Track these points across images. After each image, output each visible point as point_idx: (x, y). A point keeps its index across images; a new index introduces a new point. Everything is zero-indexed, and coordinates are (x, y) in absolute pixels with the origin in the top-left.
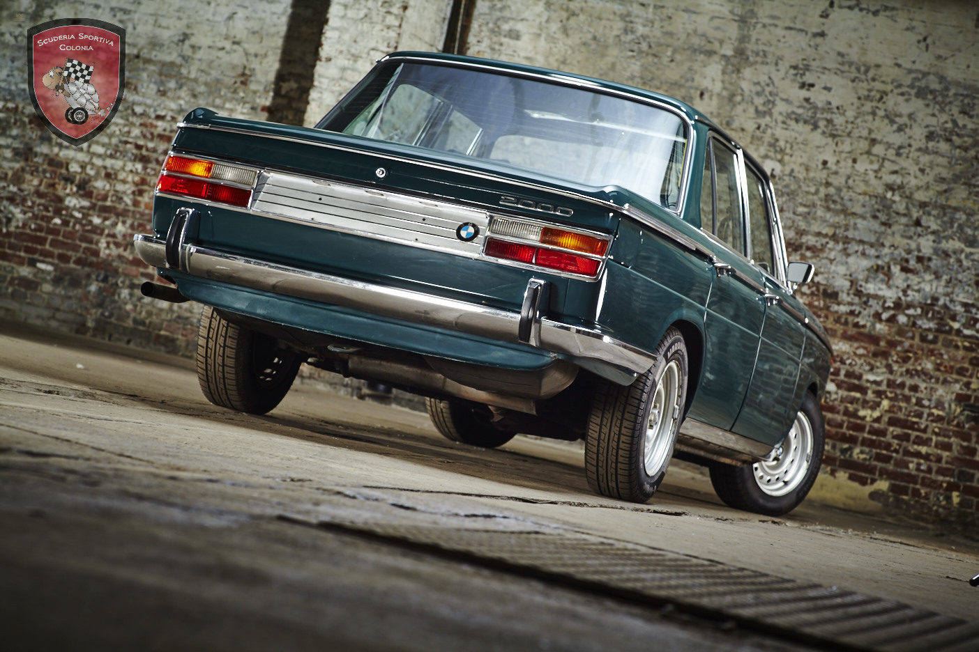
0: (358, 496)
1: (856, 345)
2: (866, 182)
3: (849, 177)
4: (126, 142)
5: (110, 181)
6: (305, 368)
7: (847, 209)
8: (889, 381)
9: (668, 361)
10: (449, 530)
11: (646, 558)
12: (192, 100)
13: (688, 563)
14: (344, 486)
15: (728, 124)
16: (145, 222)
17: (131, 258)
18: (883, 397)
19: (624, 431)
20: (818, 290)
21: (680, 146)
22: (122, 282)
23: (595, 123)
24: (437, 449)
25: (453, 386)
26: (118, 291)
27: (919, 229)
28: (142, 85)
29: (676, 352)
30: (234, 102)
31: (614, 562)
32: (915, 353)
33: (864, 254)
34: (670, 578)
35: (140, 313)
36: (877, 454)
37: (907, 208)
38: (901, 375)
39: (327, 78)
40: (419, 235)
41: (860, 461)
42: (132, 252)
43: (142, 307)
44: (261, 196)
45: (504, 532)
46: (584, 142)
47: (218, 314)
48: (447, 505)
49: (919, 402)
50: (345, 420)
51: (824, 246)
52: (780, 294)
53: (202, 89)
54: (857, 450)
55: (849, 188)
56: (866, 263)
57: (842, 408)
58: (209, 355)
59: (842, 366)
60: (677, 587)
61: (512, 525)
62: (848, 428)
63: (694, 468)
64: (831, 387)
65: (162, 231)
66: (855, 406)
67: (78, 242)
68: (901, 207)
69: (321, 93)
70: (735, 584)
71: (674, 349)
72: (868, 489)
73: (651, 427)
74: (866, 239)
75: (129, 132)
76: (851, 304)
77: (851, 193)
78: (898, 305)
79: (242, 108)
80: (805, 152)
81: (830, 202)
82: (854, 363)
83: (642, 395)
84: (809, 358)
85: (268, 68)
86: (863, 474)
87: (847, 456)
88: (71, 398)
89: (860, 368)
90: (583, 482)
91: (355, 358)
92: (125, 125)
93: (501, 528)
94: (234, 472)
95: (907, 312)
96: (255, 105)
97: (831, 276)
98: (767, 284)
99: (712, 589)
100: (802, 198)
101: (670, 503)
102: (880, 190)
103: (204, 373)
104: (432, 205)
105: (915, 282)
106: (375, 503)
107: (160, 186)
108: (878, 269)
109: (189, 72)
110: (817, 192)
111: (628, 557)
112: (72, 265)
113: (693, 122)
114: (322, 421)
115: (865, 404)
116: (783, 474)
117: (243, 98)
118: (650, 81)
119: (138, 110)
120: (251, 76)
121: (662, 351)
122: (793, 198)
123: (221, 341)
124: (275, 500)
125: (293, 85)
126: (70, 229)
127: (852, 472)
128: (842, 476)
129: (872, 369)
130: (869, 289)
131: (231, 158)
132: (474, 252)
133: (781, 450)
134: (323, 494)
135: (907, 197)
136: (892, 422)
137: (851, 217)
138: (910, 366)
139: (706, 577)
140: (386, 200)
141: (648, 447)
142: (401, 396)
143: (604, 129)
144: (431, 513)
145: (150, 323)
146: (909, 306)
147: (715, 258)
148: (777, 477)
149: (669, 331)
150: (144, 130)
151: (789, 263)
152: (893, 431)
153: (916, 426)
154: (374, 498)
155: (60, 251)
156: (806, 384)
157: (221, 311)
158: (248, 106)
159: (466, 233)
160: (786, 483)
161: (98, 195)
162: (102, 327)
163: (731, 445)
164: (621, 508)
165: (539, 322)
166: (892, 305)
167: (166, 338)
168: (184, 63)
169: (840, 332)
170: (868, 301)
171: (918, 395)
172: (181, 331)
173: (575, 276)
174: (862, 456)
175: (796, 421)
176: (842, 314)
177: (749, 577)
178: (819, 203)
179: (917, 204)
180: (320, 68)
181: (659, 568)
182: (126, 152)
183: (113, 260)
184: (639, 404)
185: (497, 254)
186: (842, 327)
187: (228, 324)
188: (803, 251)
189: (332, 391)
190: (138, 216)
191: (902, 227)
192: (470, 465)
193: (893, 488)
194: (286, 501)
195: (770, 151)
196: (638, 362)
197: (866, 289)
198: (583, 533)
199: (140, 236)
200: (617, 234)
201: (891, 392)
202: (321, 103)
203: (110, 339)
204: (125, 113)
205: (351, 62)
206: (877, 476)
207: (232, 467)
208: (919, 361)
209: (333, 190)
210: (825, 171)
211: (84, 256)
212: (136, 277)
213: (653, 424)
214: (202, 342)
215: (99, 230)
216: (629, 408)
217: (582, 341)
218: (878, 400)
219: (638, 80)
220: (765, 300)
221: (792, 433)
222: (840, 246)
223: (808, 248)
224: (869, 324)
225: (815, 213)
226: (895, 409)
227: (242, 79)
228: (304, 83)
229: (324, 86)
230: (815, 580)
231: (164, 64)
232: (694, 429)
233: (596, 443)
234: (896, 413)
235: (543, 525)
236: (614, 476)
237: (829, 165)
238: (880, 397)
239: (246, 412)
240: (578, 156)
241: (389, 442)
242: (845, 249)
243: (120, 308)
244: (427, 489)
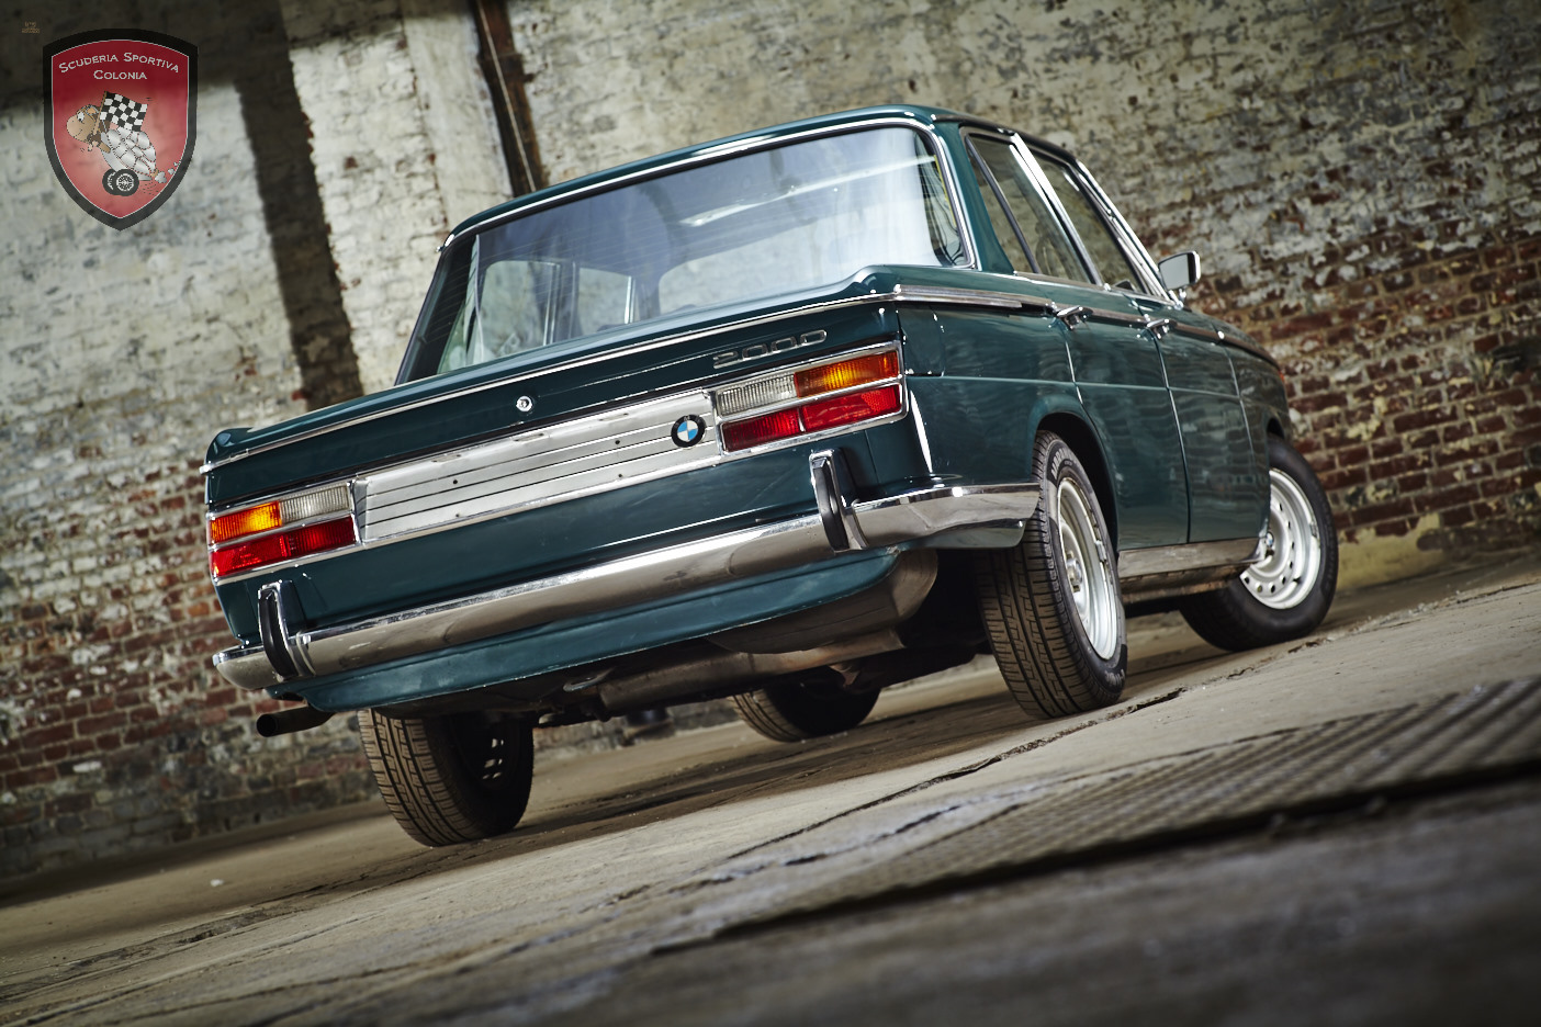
0: (733, 875)
1: (1298, 339)
2: (1205, 101)
3: (1177, 106)
4: (121, 535)
5: (124, 600)
6: (537, 736)
7: (1195, 152)
8: (1369, 368)
9: (1057, 484)
10: (896, 859)
11: (1191, 769)
12: (188, 430)
13: (1252, 750)
14: (703, 869)
15: (969, 109)
16: (201, 637)
17: (204, 697)
18: (1372, 395)
19: (1041, 612)
20: (1208, 286)
21: (930, 170)
22: (209, 737)
23: (790, 194)
24: (783, 763)
25: (767, 662)
26: (208, 752)
27: (1312, 133)
28: (106, 443)
29: (1063, 465)
30: (249, 405)
31: (1155, 795)
32: (1389, 312)
33: (1249, 205)
34: (1248, 781)
35: (255, 769)
36: (1401, 481)
37: (1280, 111)
38: (1383, 352)
39: (367, 309)
40: (620, 468)
41: (1382, 502)
42: (202, 689)
43: (252, 760)
44: (369, 517)
45: (971, 828)
46: (788, 227)
47: (382, 714)
48: (863, 829)
49: (1427, 380)
50: (629, 783)
51: (1187, 220)
52: (1167, 315)
53: (194, 408)
54: (1370, 489)
55: (1184, 120)
56: (1257, 217)
57: (1320, 439)
58: (396, 780)
59: (1293, 379)
60: (1267, 788)
61: (971, 814)
62: (1343, 463)
63: (1151, 622)
64: (1294, 415)
65: (251, 635)
66: (1338, 427)
67: (118, 710)
68: (1271, 114)
69: (368, 334)
70: (1341, 746)
71: (1057, 462)
72: (1413, 537)
73: (1076, 588)
74: (1242, 182)
75: (118, 519)
76: (1264, 284)
77: (1190, 127)
78: (1332, 255)
79: (265, 408)
80: (1097, 98)
81: (1167, 154)
82: (1307, 367)
83: (1043, 548)
84: (1246, 387)
85: (275, 334)
86: (1396, 519)
87: (1360, 503)
88: (234, 931)
89: (1320, 370)
90: (1016, 712)
91: (609, 687)
92: (108, 512)
93: (959, 825)
94: (535, 924)
95: (1350, 258)
96: (281, 397)
97: (1217, 258)
98: (1143, 308)
99: (1318, 767)
100: (1124, 166)
101: (1151, 686)
102: (1230, 103)
103: (401, 808)
104: (620, 416)
105: (1341, 211)
106: (763, 873)
107: (216, 570)
108: (1279, 216)
109: (165, 393)
110: (1141, 148)
111: (1167, 780)
112: (125, 747)
113: (932, 126)
114: (598, 800)
115: (1351, 417)
116: (1288, 570)
117: (259, 394)
118: (829, 100)
119: (117, 480)
120: (255, 357)
121: (1042, 471)
122: (1112, 172)
123: (404, 751)
124: (627, 933)
125: (322, 342)
126: (97, 696)
127: (1377, 523)
128: (1366, 535)
129: (1337, 364)
130: (1280, 251)
131: (300, 483)
132: (711, 454)
133: (1270, 537)
134: (684, 895)
135: (1273, 95)
136: (1402, 425)
137: (1206, 161)
138: (1389, 333)
139: (1295, 756)
140: (550, 439)
141: (1085, 618)
142: (683, 715)
143: (807, 195)
144: (850, 850)
145: (275, 777)
146: (1348, 249)
147: (1054, 306)
148: (1281, 578)
149: (1039, 440)
150: (139, 505)
151: (1159, 265)
152: (1409, 438)
153: (1438, 416)
154: (757, 866)
155: (99, 734)
156: (1262, 427)
157: (384, 708)
158: (271, 402)
159: (684, 433)
160: (1299, 581)
161: (116, 628)
162: (210, 816)
163: (1197, 563)
164: (1091, 723)
165: (850, 512)
166: (1323, 259)
167: (307, 787)
168: (151, 383)
169: (1267, 332)
170: (1287, 269)
171: (1421, 369)
172: (324, 769)
173: (870, 423)
174: (1382, 494)
175: (1272, 487)
176: (1259, 305)
177: (1350, 728)
178: (1151, 162)
179: (1292, 97)
180: (350, 300)
181: (1222, 774)
182: (127, 548)
183: (180, 713)
184: (1046, 564)
185: (745, 442)
186: (1266, 323)
187: (403, 723)
188: (1161, 241)
189: (582, 753)
190: (187, 632)
191: (1286, 141)
192: (843, 762)
193: (1447, 519)
194: (642, 927)
195: (1046, 120)
196: (1015, 504)
197: (1275, 253)
198: (1076, 779)
199: (222, 655)
200: (902, 335)
201: (1380, 384)
202: (375, 349)
203: (228, 828)
204: (100, 494)
205: (391, 271)
206: (1416, 513)
207: (528, 920)
208: (1400, 321)
209: (467, 461)
210: (1139, 113)
211: (135, 726)
212: (224, 720)
213: (1077, 582)
214: (377, 765)
215: (140, 679)
216: (1034, 576)
217: (924, 511)
218: (1367, 403)
219: (812, 106)
220: (1151, 332)
221: (1275, 505)
222: (1210, 209)
223: (1166, 234)
224: (1303, 302)
225: (1153, 178)
226: (1398, 405)
227: (246, 367)
228: (338, 332)
229: (368, 323)
230: (1440, 692)
231: (123, 398)
232: (1136, 564)
233: (1009, 648)
234: (1402, 410)
235: (1012, 794)
236: (1057, 683)
237: (1140, 101)
238: (1368, 398)
239: (487, 837)
240: (776, 255)
241: (709, 784)
242: (1219, 211)
243: (222, 776)
244: (811, 823)
